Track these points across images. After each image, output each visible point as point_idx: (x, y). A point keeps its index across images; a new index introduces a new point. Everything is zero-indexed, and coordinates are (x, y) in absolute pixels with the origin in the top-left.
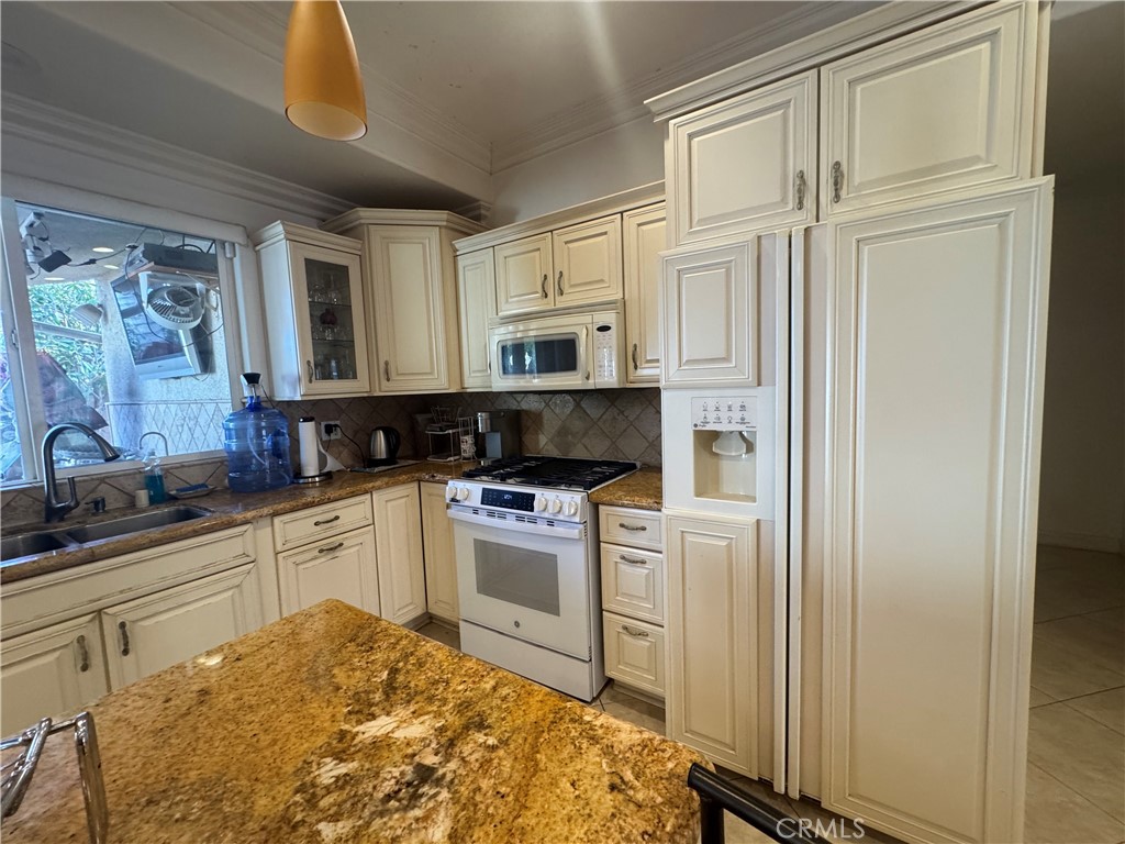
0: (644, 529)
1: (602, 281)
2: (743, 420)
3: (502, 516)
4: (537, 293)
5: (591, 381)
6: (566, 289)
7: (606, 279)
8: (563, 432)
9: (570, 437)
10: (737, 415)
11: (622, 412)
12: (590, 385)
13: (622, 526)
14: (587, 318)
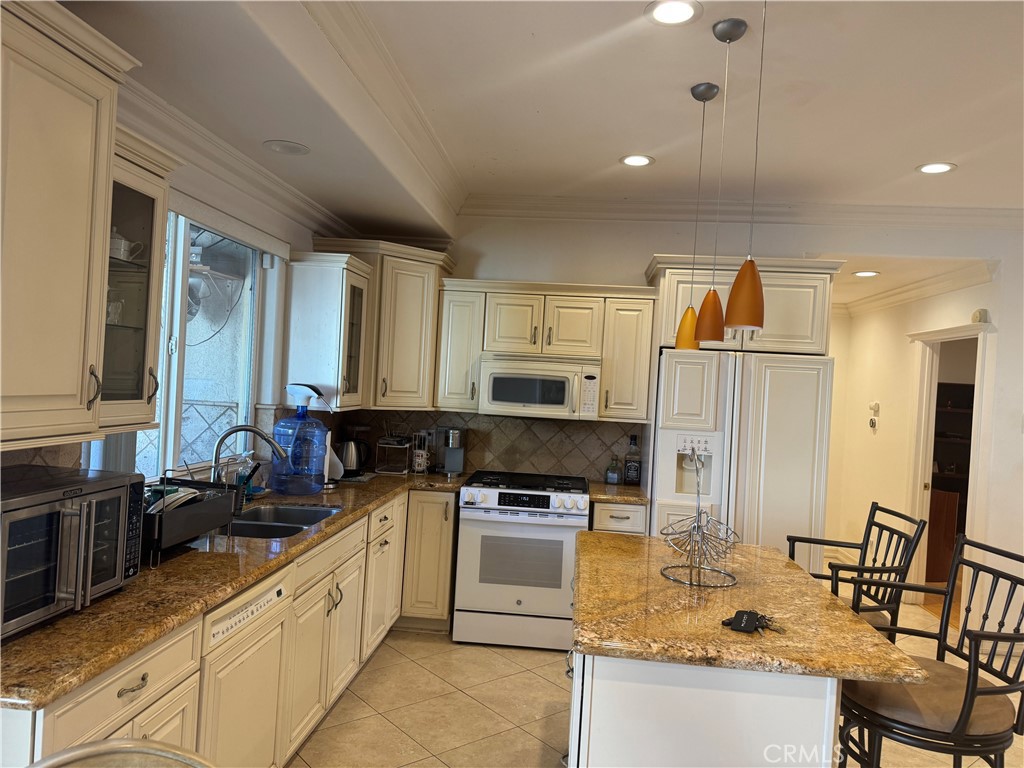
0: (628, 518)
1: (585, 341)
2: (706, 450)
3: (517, 513)
4: (526, 338)
5: (576, 414)
6: (554, 341)
7: (588, 341)
8: (511, 451)
9: (518, 456)
10: (703, 446)
11: (569, 437)
12: (576, 416)
13: (612, 517)
14: (577, 368)
